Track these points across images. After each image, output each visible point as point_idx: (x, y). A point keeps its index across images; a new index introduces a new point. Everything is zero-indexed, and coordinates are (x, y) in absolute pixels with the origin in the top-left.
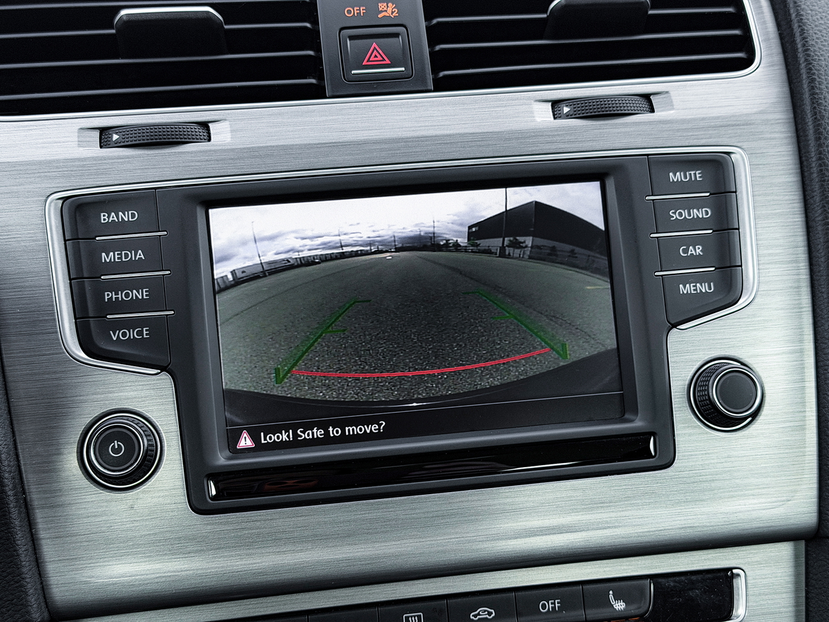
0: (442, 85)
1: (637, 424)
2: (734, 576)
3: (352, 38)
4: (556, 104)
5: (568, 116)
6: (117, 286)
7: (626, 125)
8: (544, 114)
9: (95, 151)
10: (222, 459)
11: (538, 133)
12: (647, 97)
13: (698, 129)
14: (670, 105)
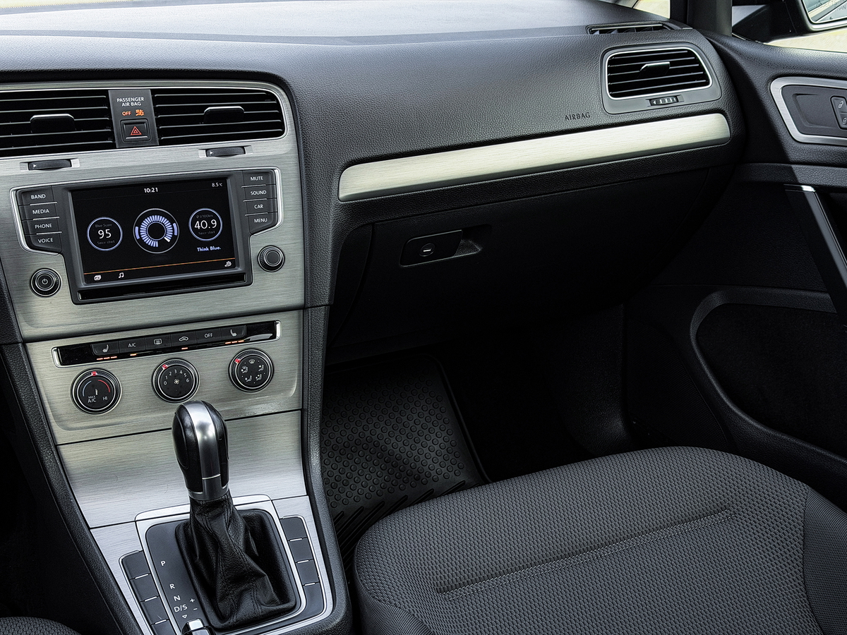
0: (162, 143)
1: (239, 270)
2: (276, 323)
3: (125, 124)
4: (207, 150)
5: (212, 155)
6: (39, 223)
7: (234, 159)
8: (202, 155)
9: (26, 171)
10: (83, 285)
11: (201, 162)
12: (243, 147)
13: (261, 160)
14: (251, 151)
